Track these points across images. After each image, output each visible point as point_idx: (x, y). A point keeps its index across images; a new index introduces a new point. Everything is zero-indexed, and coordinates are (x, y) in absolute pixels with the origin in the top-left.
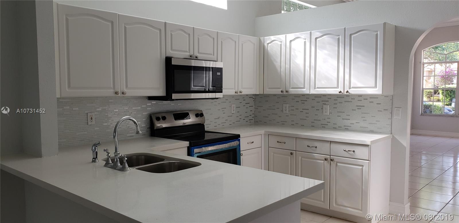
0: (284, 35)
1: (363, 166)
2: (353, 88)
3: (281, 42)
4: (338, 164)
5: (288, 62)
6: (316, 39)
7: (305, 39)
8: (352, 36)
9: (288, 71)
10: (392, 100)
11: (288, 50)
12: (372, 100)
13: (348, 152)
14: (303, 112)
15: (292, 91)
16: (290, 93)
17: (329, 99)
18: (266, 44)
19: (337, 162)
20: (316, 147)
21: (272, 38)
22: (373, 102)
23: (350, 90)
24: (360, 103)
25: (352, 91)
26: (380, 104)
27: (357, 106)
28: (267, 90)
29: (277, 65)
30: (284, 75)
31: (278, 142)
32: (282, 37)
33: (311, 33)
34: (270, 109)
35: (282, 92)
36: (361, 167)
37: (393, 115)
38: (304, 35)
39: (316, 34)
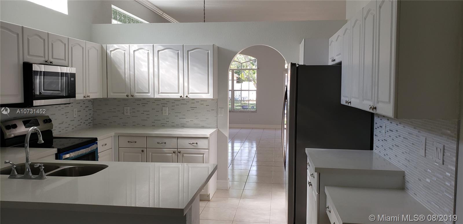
0: (128, 45)
1: (204, 154)
2: (191, 93)
3: (125, 51)
4: (184, 155)
5: (132, 69)
6: (158, 51)
7: (149, 51)
8: (189, 52)
9: (132, 78)
10: (217, 102)
11: (132, 58)
12: (202, 102)
13: (192, 144)
14: (144, 113)
15: (137, 95)
16: (136, 97)
17: (168, 102)
18: (108, 52)
19: (183, 154)
20: (165, 143)
21: (116, 46)
22: (203, 104)
23: (189, 95)
24: (193, 105)
25: (191, 96)
26: (208, 105)
27: (191, 107)
28: (112, 94)
29: (121, 71)
30: (129, 81)
31: (129, 142)
32: (126, 46)
33: (153, 46)
34: (111, 112)
35: (127, 96)
36: (203, 155)
37: (218, 114)
38: (147, 47)
39: (158, 47)
